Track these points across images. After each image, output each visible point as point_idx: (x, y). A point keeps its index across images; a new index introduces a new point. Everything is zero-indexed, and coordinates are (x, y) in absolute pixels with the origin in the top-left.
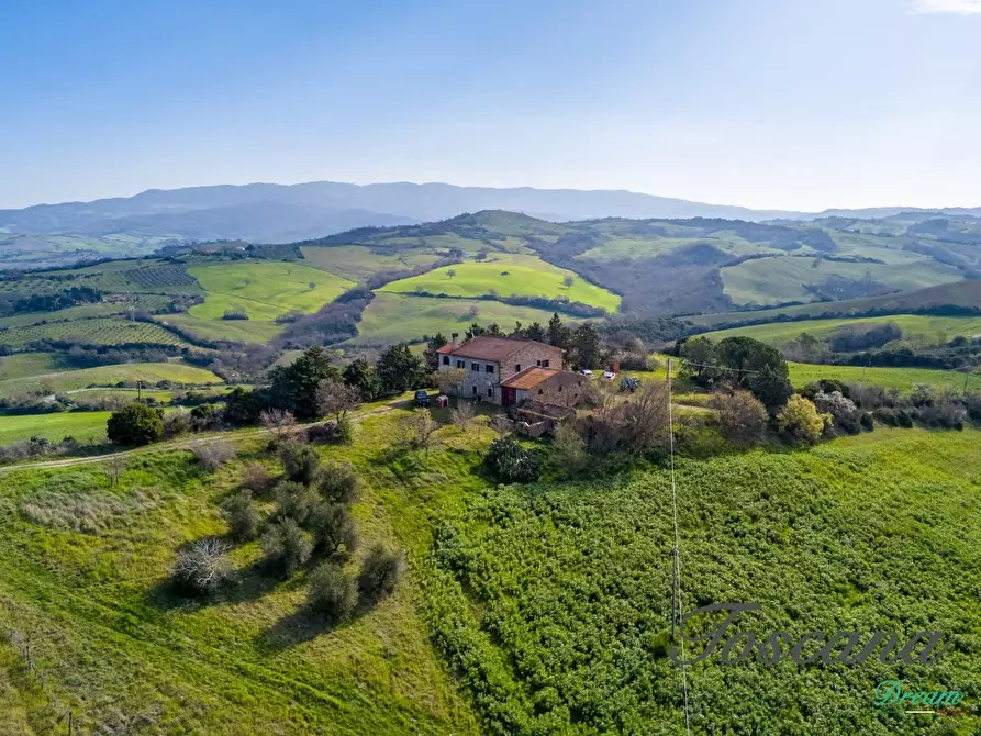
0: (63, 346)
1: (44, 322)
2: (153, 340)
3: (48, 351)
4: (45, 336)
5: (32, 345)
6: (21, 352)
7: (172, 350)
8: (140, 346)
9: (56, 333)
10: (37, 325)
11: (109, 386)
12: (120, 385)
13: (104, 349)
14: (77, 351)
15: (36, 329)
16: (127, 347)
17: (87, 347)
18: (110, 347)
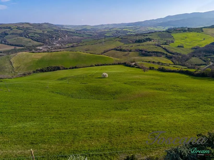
0: (141, 51)
1: (139, 45)
2: (159, 51)
3: (138, 51)
4: (139, 48)
5: (136, 50)
6: (134, 51)
7: (163, 54)
8: (157, 52)
9: (141, 48)
10: (138, 46)
11: (147, 62)
12: (149, 62)
13: (149, 52)
14: (144, 52)
15: (137, 47)
16: (154, 52)
17: (145, 52)
18: (150, 52)
